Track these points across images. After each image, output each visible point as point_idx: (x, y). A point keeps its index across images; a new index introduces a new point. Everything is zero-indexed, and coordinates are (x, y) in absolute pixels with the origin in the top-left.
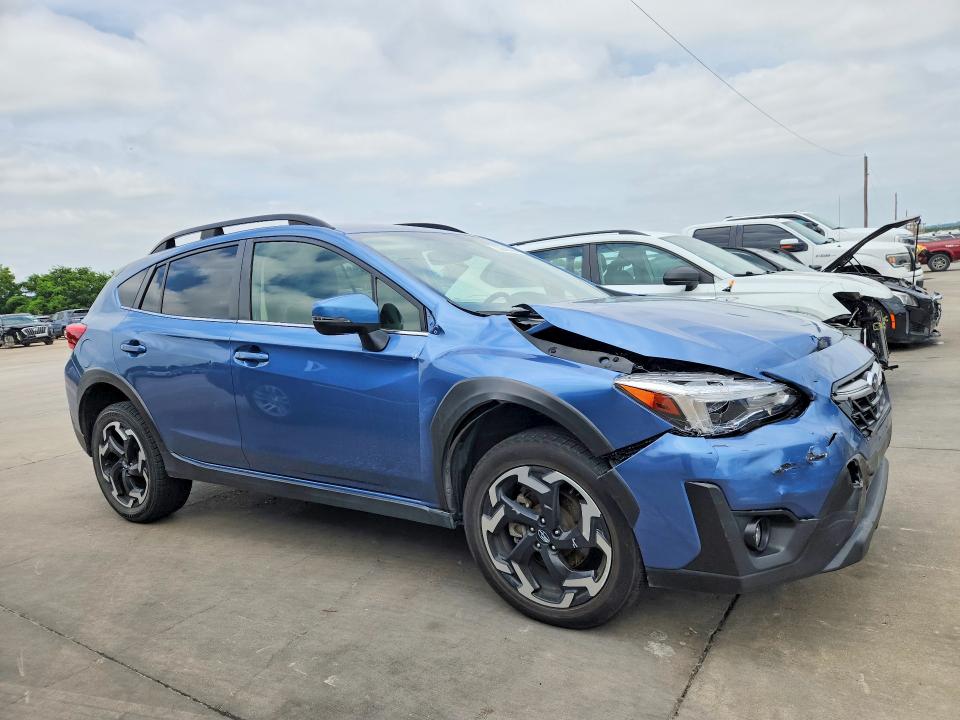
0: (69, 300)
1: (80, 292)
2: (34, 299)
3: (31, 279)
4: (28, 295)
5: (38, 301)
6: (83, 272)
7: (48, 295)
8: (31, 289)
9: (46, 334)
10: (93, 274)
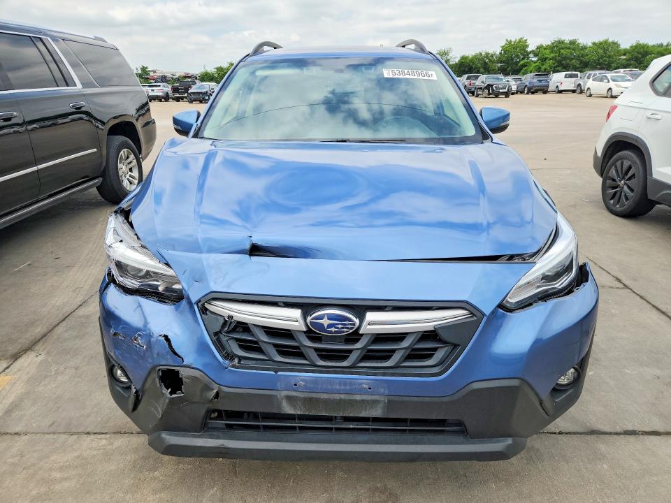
0: (556, 64)
1: (565, 58)
2: (535, 62)
3: (538, 48)
4: (533, 59)
5: (537, 64)
6: (573, 43)
7: (543, 60)
8: (536, 55)
9: (506, 90)
10: (579, 44)
